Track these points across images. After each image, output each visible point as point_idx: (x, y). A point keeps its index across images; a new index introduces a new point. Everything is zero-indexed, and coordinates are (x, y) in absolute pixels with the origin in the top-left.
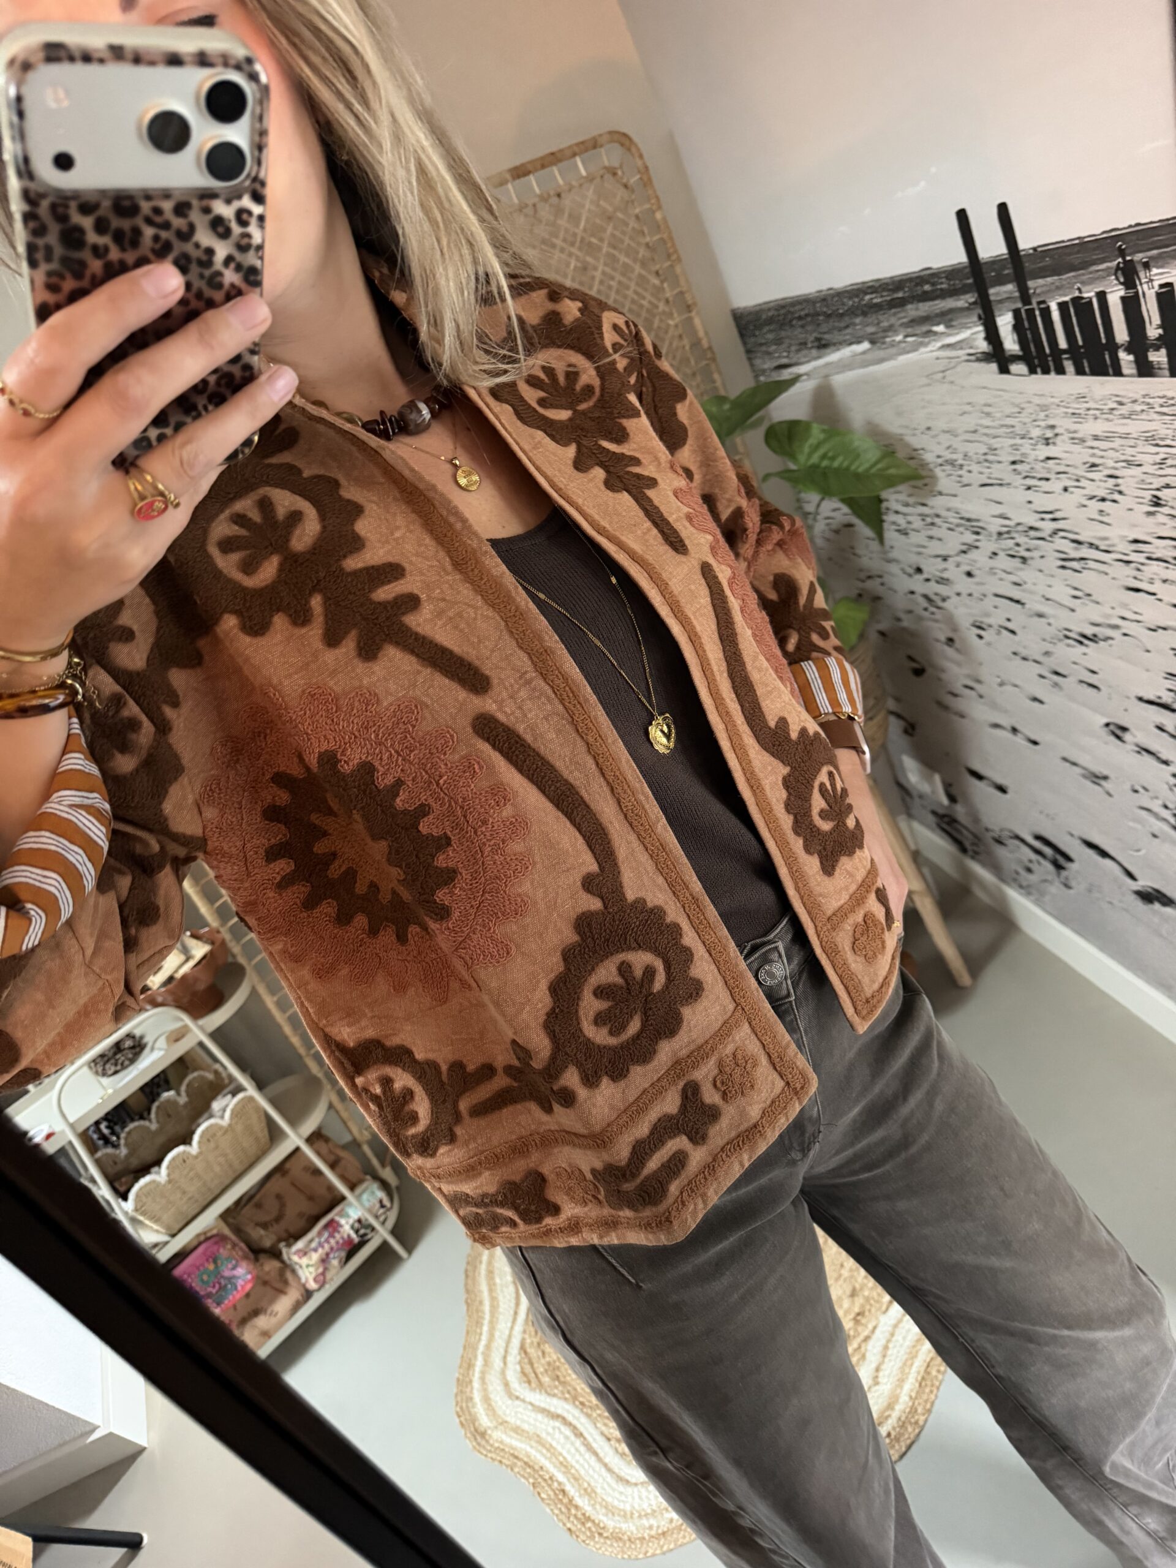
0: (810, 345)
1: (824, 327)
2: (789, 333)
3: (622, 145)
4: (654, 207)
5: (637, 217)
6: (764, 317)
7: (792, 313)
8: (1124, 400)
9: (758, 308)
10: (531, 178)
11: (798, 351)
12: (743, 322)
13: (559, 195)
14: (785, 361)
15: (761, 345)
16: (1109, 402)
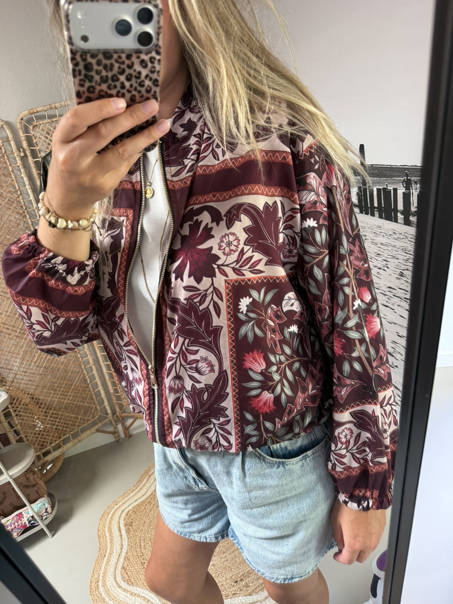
8: (397, 232)
16: (390, 232)
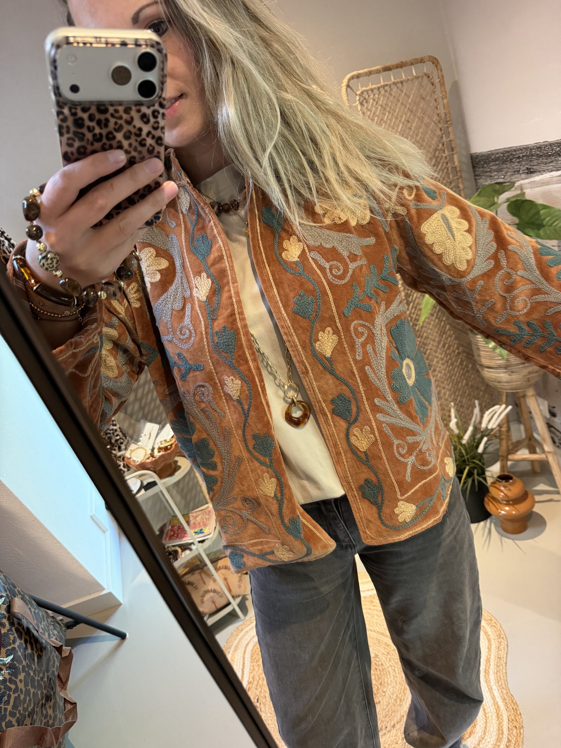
0: (521, 172)
1: (535, 162)
2: (508, 166)
3: (433, 63)
4: (444, 97)
5: (436, 100)
6: (493, 157)
7: (514, 155)
9: (489, 153)
10: (391, 72)
11: (512, 175)
12: (477, 160)
13: (402, 83)
14: (501, 180)
15: (486, 172)
